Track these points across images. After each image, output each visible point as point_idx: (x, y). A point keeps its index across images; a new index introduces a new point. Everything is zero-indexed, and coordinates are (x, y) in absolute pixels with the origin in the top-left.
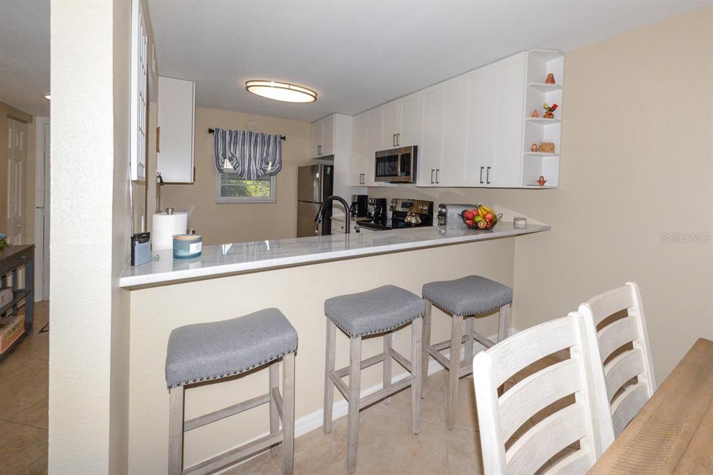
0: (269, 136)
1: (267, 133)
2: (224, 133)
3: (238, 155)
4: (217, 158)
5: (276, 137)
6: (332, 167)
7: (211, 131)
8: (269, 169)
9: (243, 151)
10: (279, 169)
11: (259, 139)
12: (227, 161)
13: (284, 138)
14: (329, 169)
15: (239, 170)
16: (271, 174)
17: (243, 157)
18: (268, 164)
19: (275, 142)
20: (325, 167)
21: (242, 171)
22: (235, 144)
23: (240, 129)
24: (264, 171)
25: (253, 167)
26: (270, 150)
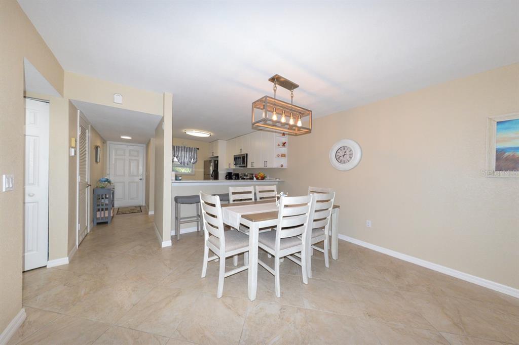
0: (192, 148)
2: (174, 147)
3: (180, 155)
5: (195, 149)
6: (218, 161)
8: (192, 161)
9: (182, 153)
10: (196, 161)
11: (188, 149)
12: (175, 158)
13: (198, 149)
15: (180, 161)
16: (193, 163)
17: (182, 156)
18: (191, 159)
19: (195, 150)
20: (215, 161)
21: (182, 162)
22: (179, 151)
23: (181, 146)
24: (190, 162)
25: (186, 160)
26: (193, 154)
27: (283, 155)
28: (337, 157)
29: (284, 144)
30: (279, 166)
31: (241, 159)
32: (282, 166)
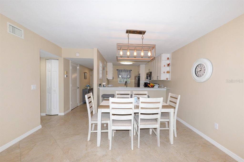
0: (128, 70)
1: (128, 69)
2: (119, 70)
3: (122, 74)
4: (118, 75)
6: (140, 76)
7: (117, 70)
9: (123, 73)
10: (131, 77)
11: (126, 71)
12: (120, 75)
13: (131, 70)
14: (139, 77)
15: (122, 77)
16: (129, 78)
17: (123, 75)
18: (128, 76)
20: (138, 76)
21: (123, 77)
22: (122, 72)
23: (122, 69)
24: (127, 77)
25: (125, 77)
26: (128, 73)
27: (168, 72)
28: (196, 72)
29: (168, 65)
30: (165, 79)
31: (149, 75)
32: (167, 79)
